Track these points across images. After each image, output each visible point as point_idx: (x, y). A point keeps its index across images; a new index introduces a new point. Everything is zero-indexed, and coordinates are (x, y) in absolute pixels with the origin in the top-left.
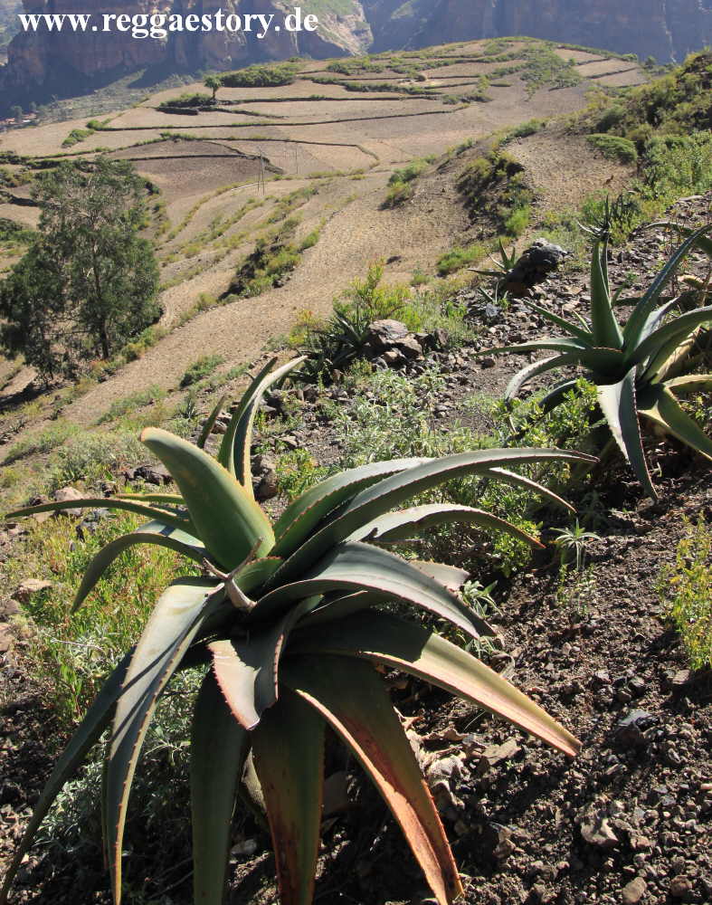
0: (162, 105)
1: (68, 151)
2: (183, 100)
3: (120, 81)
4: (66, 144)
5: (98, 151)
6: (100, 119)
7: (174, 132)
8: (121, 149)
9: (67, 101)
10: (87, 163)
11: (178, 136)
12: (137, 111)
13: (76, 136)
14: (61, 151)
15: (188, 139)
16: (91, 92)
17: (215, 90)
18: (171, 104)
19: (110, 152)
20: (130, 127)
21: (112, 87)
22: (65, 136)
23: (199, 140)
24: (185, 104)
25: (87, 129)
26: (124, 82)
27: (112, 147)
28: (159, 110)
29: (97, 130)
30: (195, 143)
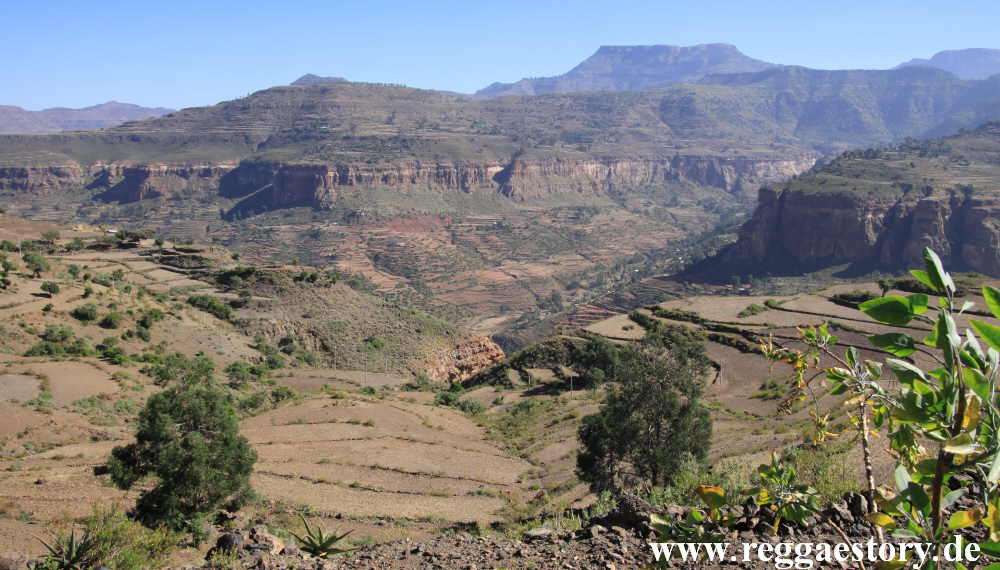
0: (835, 296)
1: (741, 321)
2: (854, 295)
3: (828, 270)
4: (741, 315)
5: (765, 325)
6: (777, 299)
7: (836, 321)
8: (785, 327)
9: (779, 279)
10: (753, 333)
11: (839, 326)
12: (810, 298)
13: (752, 310)
14: (735, 320)
15: (846, 329)
16: (800, 274)
17: (885, 291)
18: (843, 297)
19: (776, 328)
20: (800, 310)
21: (820, 273)
22: (743, 308)
23: (857, 332)
24: (854, 299)
25: (764, 306)
26: (830, 271)
27: (778, 324)
28: (831, 300)
29: (771, 307)
30: (852, 334)
